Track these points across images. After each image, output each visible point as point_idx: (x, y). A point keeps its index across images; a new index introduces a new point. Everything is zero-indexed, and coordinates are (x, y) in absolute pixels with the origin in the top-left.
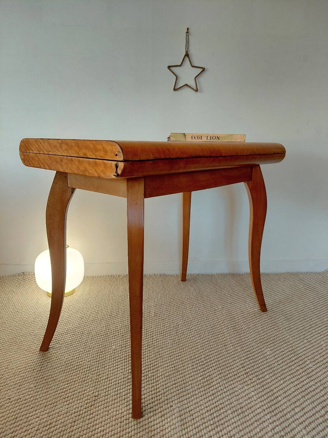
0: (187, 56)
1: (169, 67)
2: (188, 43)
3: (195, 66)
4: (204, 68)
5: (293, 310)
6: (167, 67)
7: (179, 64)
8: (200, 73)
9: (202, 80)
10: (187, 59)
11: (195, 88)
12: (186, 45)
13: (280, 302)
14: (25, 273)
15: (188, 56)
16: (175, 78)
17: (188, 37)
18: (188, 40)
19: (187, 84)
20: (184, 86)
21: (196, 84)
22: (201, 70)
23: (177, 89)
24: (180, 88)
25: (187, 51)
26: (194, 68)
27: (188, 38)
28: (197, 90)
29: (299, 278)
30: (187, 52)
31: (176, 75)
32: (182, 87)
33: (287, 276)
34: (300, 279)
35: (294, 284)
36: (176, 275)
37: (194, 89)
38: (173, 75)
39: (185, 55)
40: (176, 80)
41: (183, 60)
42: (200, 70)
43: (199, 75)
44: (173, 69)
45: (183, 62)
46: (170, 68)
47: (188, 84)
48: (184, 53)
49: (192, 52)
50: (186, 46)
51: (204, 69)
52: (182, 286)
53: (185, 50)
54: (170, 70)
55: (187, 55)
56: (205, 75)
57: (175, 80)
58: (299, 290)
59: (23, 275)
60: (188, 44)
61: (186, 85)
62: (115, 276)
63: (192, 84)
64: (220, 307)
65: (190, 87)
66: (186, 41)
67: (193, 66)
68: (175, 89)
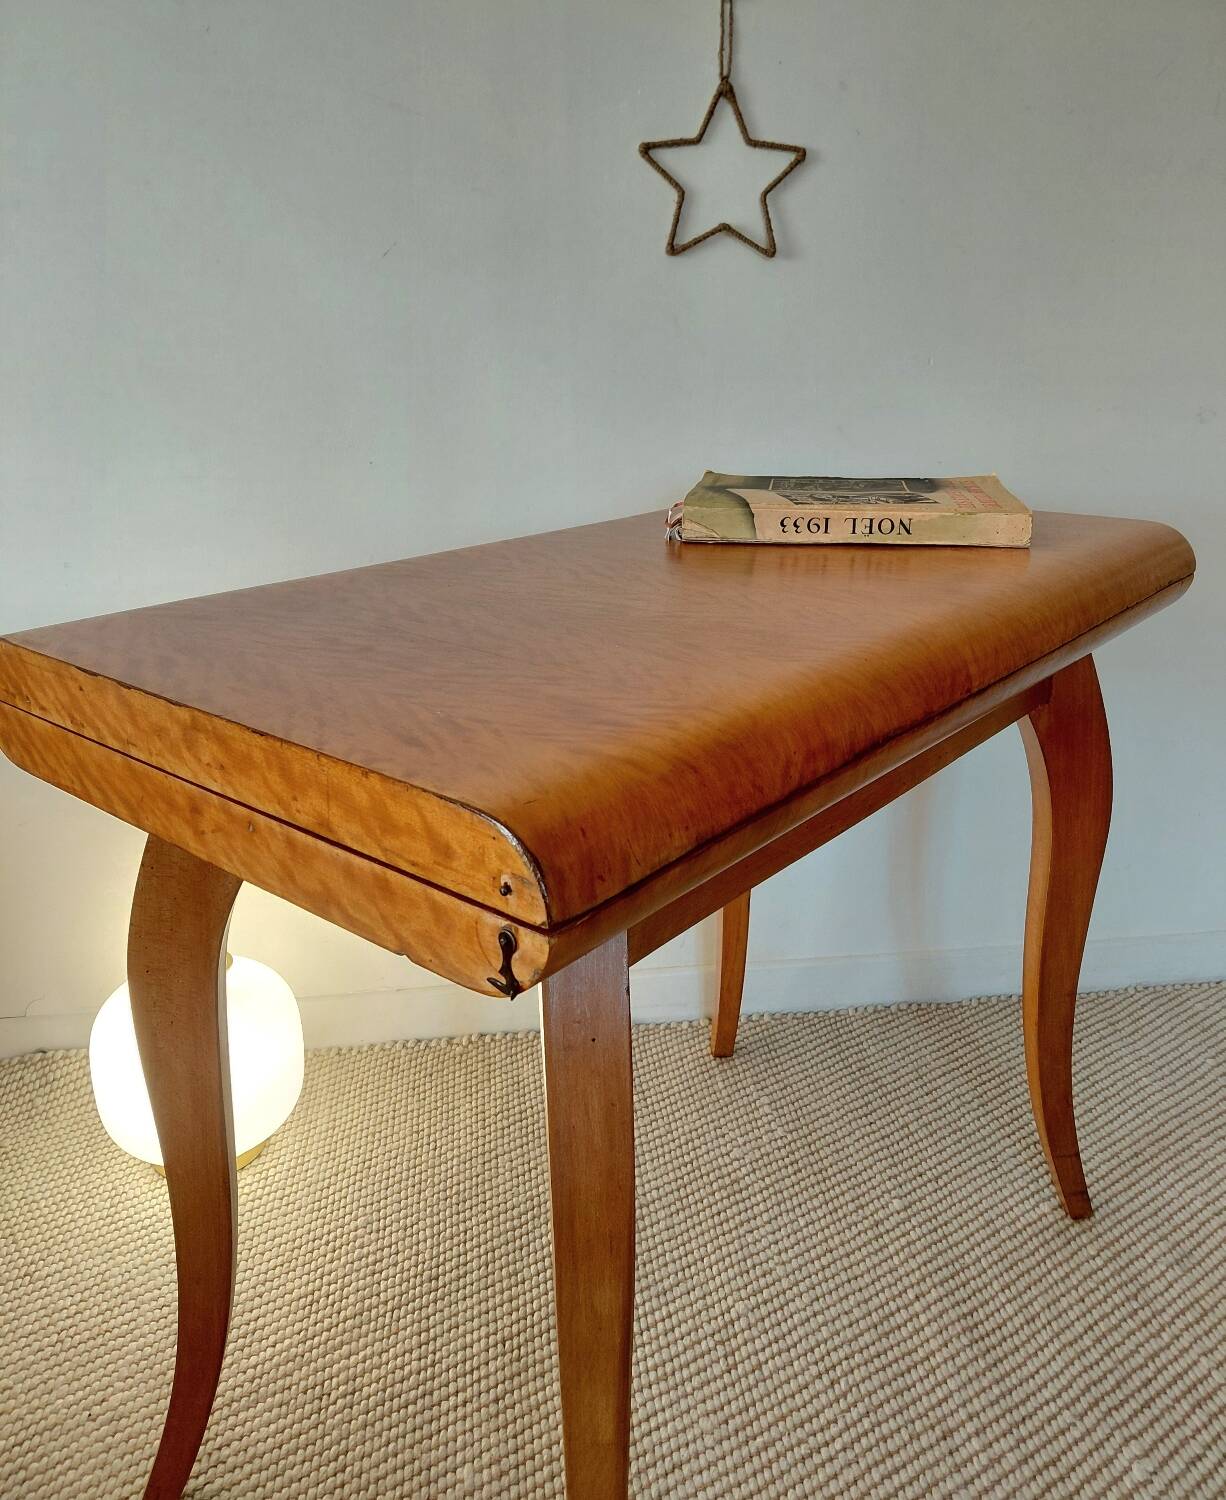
0: (725, 96)
1: (647, 149)
2: (731, 35)
3: (762, 140)
4: (805, 150)
5: (1198, 1204)
6: (637, 147)
7: (693, 134)
8: (786, 174)
9: (794, 200)
10: (726, 110)
11: (763, 243)
12: (722, 44)
13: (1136, 1155)
14: (50, 1054)
15: (734, 96)
16: (674, 195)
17: (731, 9)
18: (731, 24)
19: (728, 222)
20: (713, 233)
21: (768, 221)
22: (791, 157)
23: (685, 248)
24: (697, 241)
25: (725, 73)
26: (758, 151)
27: (731, 14)
28: (770, 252)
29: (1190, 1012)
30: (725, 79)
31: (676, 185)
32: (705, 237)
33: (1143, 1007)
34: (1197, 1019)
35: (1177, 1048)
36: (690, 1026)
37: (757, 247)
38: (664, 183)
39: (720, 94)
40: (680, 207)
41: (711, 113)
42: (785, 159)
43: (780, 180)
44: (665, 157)
45: (710, 125)
46: (652, 153)
47: (733, 226)
48: (714, 84)
49: (749, 80)
50: (722, 49)
51: (801, 155)
52: (721, 1085)
53: (718, 71)
54: (650, 160)
55: (726, 91)
56: (809, 179)
57: (673, 208)
58: (1201, 1083)
59: (42, 1060)
60: (731, 42)
61: (725, 228)
62: (433, 1044)
63: (750, 220)
64: (897, 1204)
65: (740, 237)
66: (723, 26)
67: (755, 144)
68: (674, 250)
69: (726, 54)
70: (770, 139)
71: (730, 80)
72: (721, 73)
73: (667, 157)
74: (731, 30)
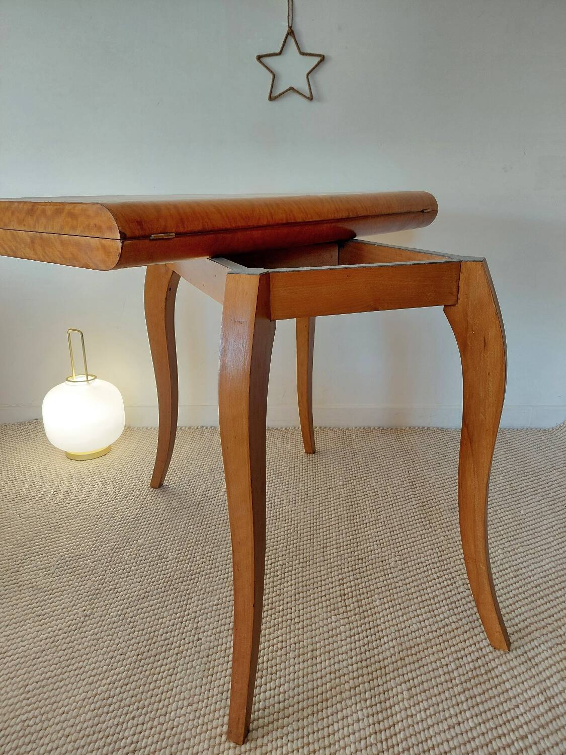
0: (290, 35)
1: (259, 58)
2: (292, 10)
3: (306, 52)
4: (324, 56)
6: (255, 56)
7: (278, 51)
8: (316, 66)
9: (321, 77)
10: (291, 40)
11: (308, 95)
12: (289, 13)
15: (294, 34)
16: (271, 76)
18: (292, 5)
19: (292, 86)
20: (286, 91)
21: (309, 82)
22: (318, 59)
23: (276, 98)
24: (281, 95)
25: (290, 25)
26: (305, 57)
27: (292, 1)
28: (311, 98)
30: (290, 28)
31: (271, 72)
32: (283, 93)
37: (305, 96)
38: (267, 71)
39: (288, 34)
40: (273, 81)
41: (285, 42)
42: (316, 60)
43: (314, 68)
44: (267, 60)
45: (285, 47)
46: (261, 59)
47: (295, 88)
48: (286, 30)
49: (301, 27)
50: (289, 16)
51: (323, 58)
53: (287, 24)
54: (261, 62)
55: (291, 33)
56: (326, 68)
57: (271, 81)
60: (292, 13)
61: (292, 89)
63: (302, 85)
65: (298, 92)
66: (289, 6)
67: (303, 54)
68: (271, 98)
69: (290, 17)
70: (309, 52)
71: (292, 28)
72: (289, 26)
73: (268, 61)
74: (292, 8)
